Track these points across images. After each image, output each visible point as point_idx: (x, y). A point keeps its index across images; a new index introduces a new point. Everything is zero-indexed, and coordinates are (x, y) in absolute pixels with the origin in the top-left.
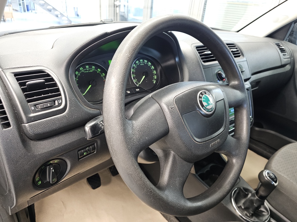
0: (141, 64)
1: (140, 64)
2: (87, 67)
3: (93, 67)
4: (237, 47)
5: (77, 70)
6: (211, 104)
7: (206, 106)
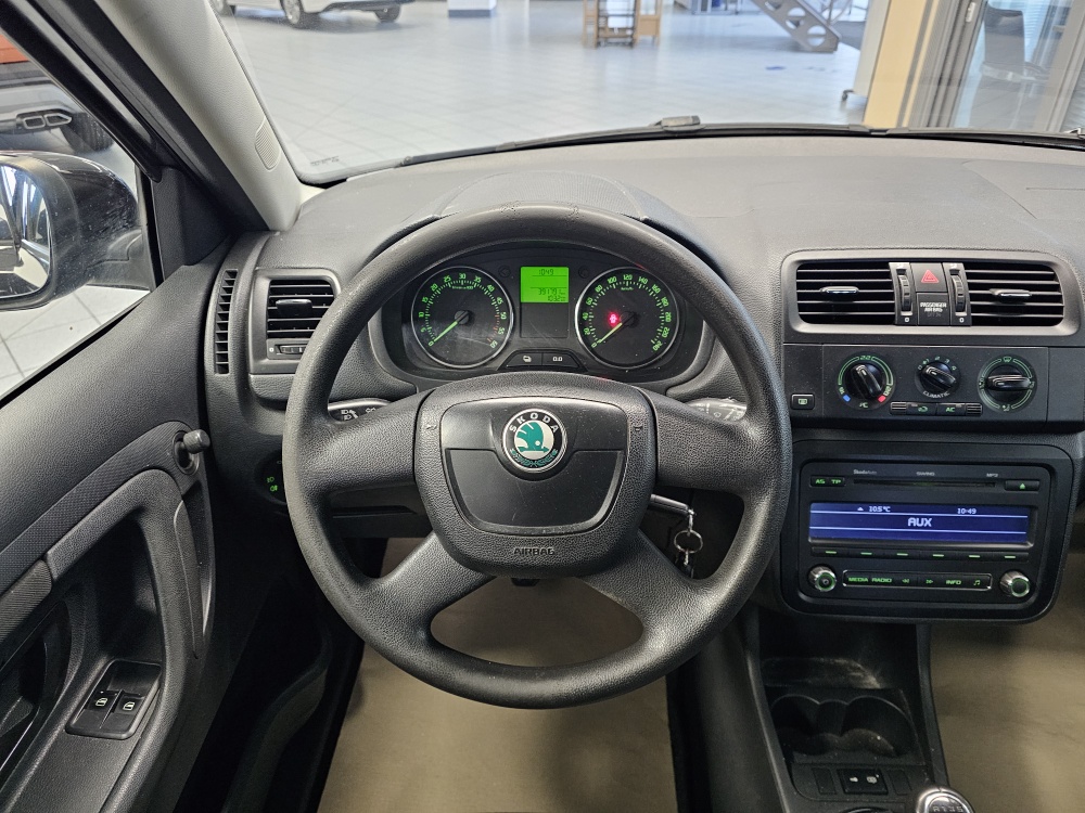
0: (624, 286)
1: (618, 287)
2: (463, 276)
3: (478, 279)
4: (1061, 281)
5: (439, 280)
6: (545, 449)
7: (522, 449)
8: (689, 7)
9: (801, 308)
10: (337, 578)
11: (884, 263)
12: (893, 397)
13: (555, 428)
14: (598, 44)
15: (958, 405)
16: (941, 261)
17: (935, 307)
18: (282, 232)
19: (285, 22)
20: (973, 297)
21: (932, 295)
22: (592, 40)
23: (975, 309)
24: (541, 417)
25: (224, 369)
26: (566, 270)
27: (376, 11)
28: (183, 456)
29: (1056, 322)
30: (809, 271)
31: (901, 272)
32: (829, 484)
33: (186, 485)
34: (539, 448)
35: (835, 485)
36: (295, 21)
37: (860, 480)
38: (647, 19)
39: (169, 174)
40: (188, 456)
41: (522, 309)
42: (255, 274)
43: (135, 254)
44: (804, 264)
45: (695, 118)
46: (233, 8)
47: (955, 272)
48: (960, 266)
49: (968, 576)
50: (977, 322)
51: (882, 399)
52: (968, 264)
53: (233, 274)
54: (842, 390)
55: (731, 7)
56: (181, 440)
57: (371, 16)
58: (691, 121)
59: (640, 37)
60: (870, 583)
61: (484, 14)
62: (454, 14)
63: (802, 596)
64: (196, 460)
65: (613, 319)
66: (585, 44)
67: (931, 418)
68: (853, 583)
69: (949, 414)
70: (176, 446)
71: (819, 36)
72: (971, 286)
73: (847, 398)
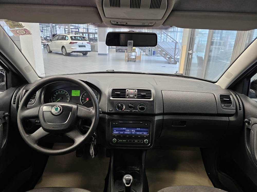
2: (62, 91)
3: (64, 92)
4: (152, 93)
5: (57, 92)
6: (58, 111)
7: (55, 111)
8: (148, 55)
9: (112, 96)
10: (23, 132)
11: (125, 89)
12: (125, 109)
13: (60, 108)
14: (128, 61)
15: (135, 111)
16: (134, 89)
17: (132, 96)
18: (31, 83)
19: (62, 54)
20: (138, 95)
21: (131, 94)
22: (127, 60)
23: (138, 96)
24: (58, 106)
25: (14, 104)
26: (79, 91)
27: (82, 53)
28: (4, 117)
29: (151, 98)
30: (114, 90)
31: (128, 91)
32: (115, 124)
33: (3, 121)
34: (57, 111)
35: (117, 124)
36: (65, 54)
37: (120, 123)
38: (138, 57)
39: (10, 72)
40: (5, 117)
41: (71, 97)
42: (24, 89)
43: (4, 85)
44: (113, 89)
45: (113, 70)
46: (52, 51)
47: (136, 91)
48: (137, 90)
49: (138, 140)
50: (138, 98)
51: (123, 109)
52: (138, 90)
53: (20, 89)
54: (117, 108)
55: (157, 55)
56: (4, 114)
57: (82, 54)
58: (112, 71)
59: (137, 60)
60: (122, 141)
61: (106, 55)
62: (99, 54)
63: (111, 143)
64: (7, 118)
65: (87, 99)
66: (126, 61)
67: (130, 113)
68: (120, 141)
69: (133, 112)
70: (3, 115)
71: (173, 61)
72: (138, 93)
73: (118, 109)
